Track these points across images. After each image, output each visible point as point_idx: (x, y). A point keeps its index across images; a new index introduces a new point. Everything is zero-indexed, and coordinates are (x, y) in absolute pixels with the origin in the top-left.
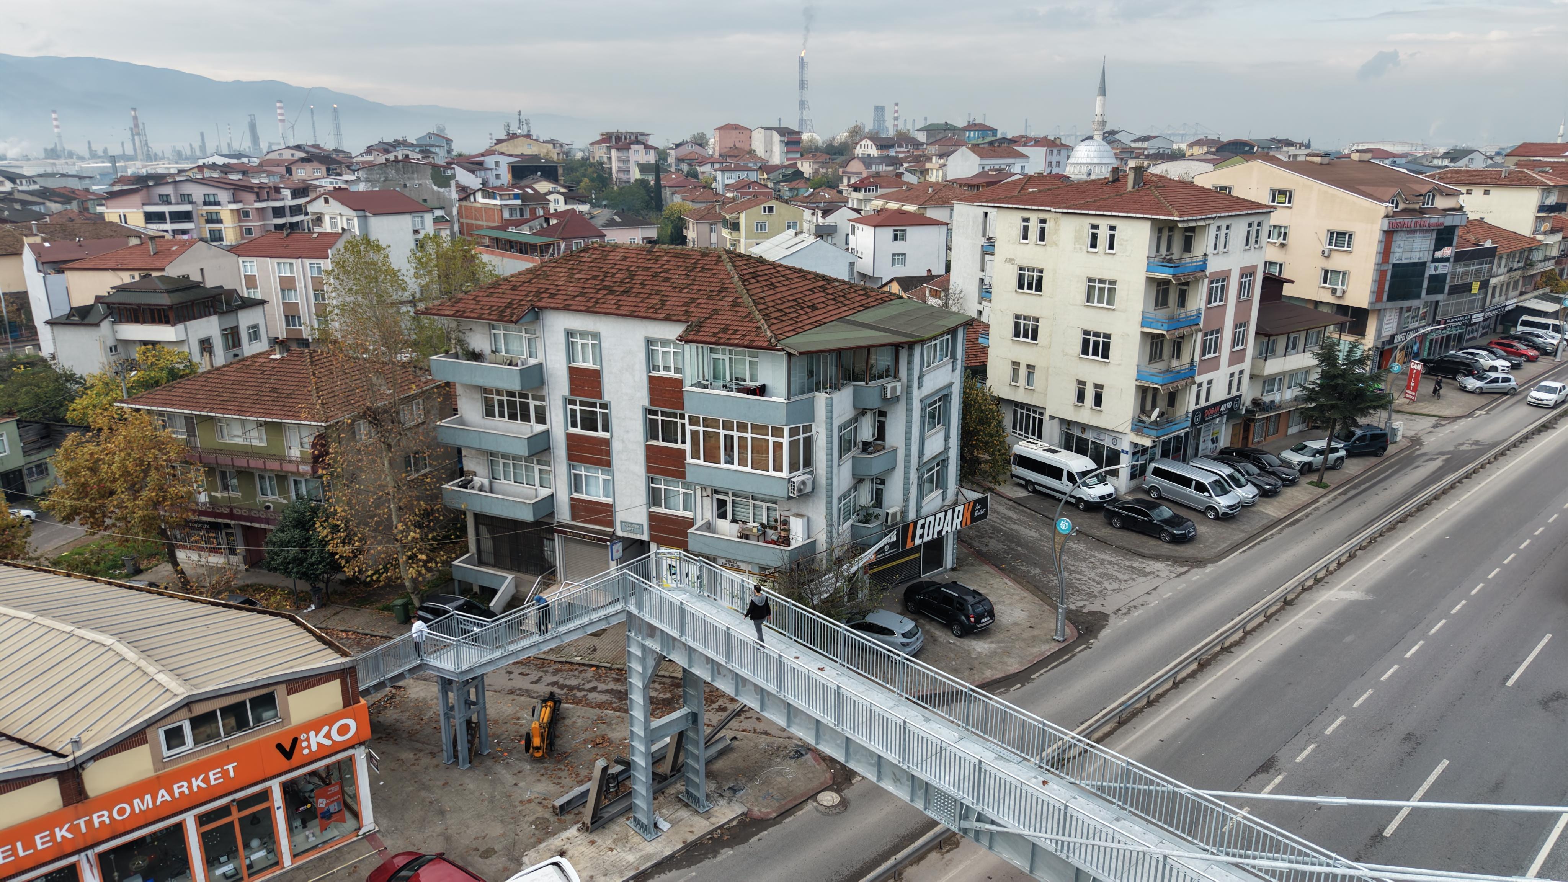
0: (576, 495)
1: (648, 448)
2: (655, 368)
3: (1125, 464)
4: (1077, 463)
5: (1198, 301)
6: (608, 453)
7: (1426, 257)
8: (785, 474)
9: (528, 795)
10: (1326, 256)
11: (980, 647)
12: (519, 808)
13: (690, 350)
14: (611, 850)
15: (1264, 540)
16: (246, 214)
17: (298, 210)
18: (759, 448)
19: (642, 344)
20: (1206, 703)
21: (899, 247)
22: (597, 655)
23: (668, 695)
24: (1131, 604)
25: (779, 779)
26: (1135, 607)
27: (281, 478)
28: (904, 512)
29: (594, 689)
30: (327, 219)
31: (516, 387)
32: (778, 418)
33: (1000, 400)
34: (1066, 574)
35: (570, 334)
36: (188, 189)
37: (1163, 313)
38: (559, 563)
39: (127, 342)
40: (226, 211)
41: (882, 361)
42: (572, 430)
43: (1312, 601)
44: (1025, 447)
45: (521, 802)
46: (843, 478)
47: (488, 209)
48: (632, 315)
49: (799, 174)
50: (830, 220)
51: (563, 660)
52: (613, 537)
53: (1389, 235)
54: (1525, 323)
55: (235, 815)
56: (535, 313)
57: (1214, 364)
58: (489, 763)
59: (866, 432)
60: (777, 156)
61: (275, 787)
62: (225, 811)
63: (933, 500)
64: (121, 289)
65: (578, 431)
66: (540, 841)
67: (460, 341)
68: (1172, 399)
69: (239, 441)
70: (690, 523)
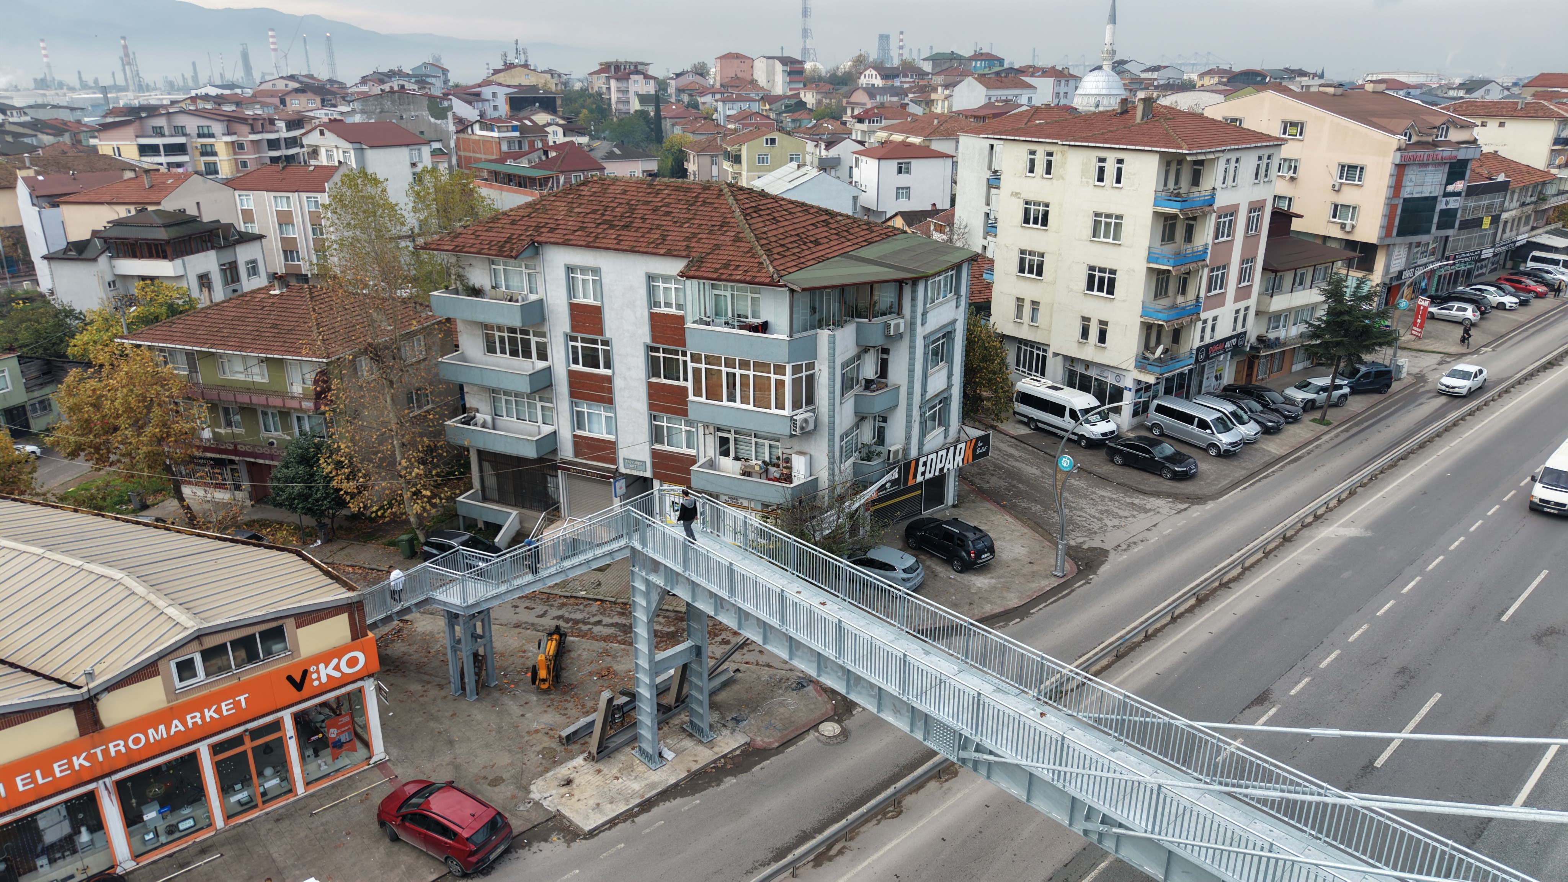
0: (579, 432)
1: (650, 385)
2: (657, 304)
3: (1128, 401)
4: (1080, 400)
5: (1205, 236)
6: (610, 390)
7: (1437, 191)
8: (787, 412)
9: (535, 726)
10: (1336, 190)
11: (979, 582)
12: (526, 739)
13: (691, 286)
14: (617, 778)
15: (1265, 477)
16: (241, 146)
17: (293, 142)
18: (762, 386)
19: (643, 280)
20: (1203, 637)
21: (903, 180)
22: (602, 589)
23: (672, 629)
24: (1131, 540)
25: (782, 710)
26: (1135, 543)
27: (284, 414)
28: (906, 450)
29: (599, 623)
30: (323, 152)
31: (517, 323)
32: (781, 356)
33: (1004, 337)
34: (1067, 511)
35: (570, 269)
36: (183, 120)
37: (1169, 248)
38: (563, 500)
39: (125, 277)
40: (221, 143)
41: (885, 297)
42: (574, 367)
43: (1312, 538)
44: (1028, 385)
45: (528, 732)
46: (846, 415)
47: (486, 141)
48: (632, 251)
49: (802, 104)
50: (834, 152)
51: (569, 594)
52: (616, 474)
53: (1400, 169)
54: (1535, 259)
55: (248, 745)
56: (535, 247)
57: (1219, 301)
58: (496, 694)
59: (869, 370)
60: (779, 86)
61: (287, 717)
62: (237, 741)
63: (936, 437)
64: (117, 223)
65: (580, 368)
66: (547, 770)
67: (460, 277)
68: (1176, 336)
69: (241, 377)
70: (693, 460)
